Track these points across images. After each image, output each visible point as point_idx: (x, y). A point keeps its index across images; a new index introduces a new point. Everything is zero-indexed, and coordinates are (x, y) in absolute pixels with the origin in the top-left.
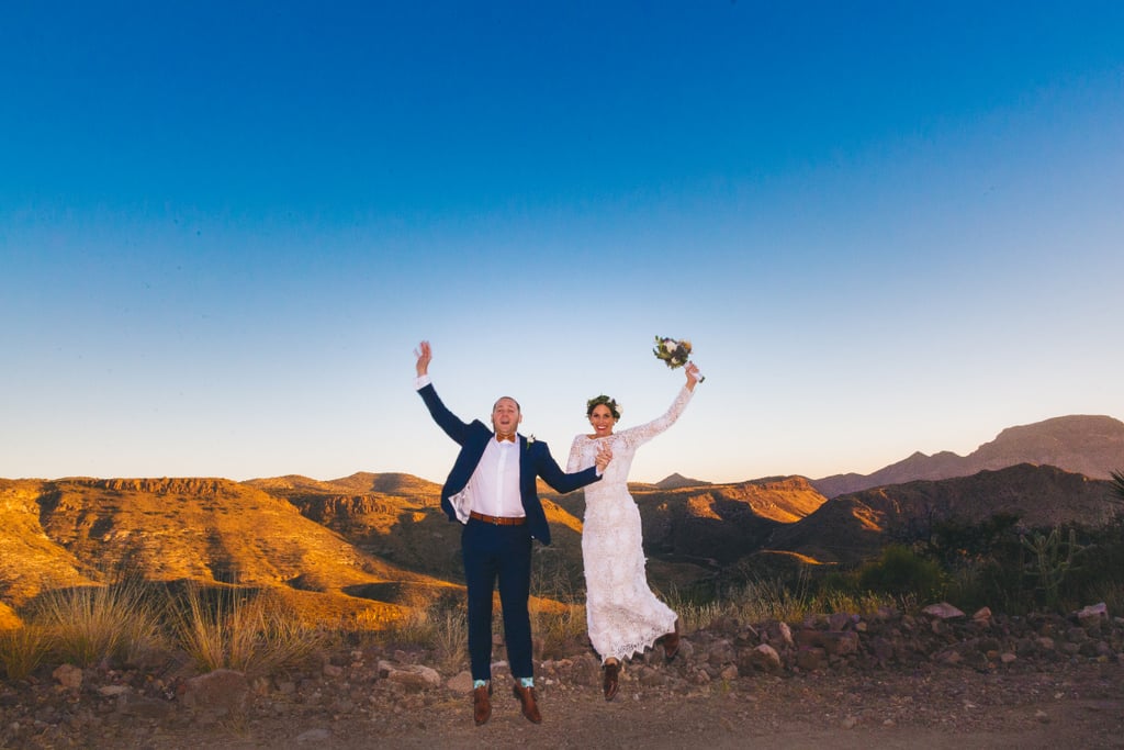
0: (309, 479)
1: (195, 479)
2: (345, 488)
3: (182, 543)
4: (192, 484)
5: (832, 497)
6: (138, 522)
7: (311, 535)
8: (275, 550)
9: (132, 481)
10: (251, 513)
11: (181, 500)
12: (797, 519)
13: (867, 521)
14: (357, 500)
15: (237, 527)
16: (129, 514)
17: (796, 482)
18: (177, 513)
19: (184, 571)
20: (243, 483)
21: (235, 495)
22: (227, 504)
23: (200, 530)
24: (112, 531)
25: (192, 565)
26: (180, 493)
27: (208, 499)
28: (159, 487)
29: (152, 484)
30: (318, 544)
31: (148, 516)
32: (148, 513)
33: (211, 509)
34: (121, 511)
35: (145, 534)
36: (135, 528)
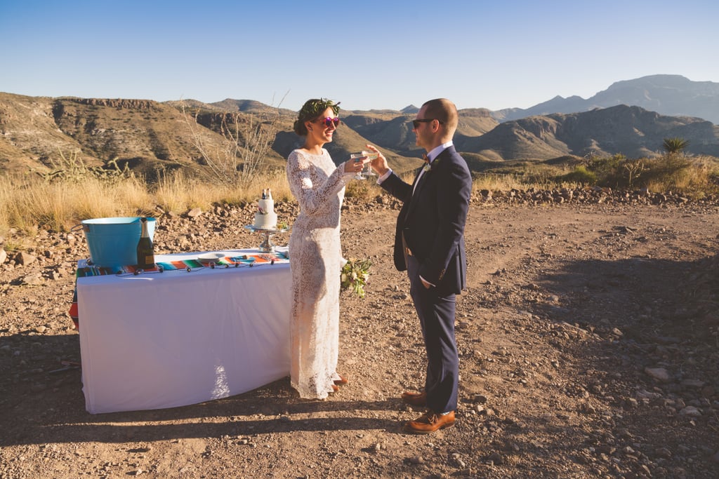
0: (199, 102)
1: (137, 101)
2: (220, 108)
3: (135, 137)
4: (135, 103)
5: (502, 122)
6: (109, 124)
7: (205, 134)
8: (186, 143)
9: (101, 101)
10: (170, 121)
11: (130, 112)
12: (480, 134)
13: (521, 137)
14: (229, 115)
15: (164, 129)
16: (103, 120)
17: (483, 113)
18: (129, 119)
19: (139, 153)
20: (162, 103)
21: (160, 110)
22: (156, 115)
23: (144, 130)
24: (96, 129)
25: (142, 150)
26: (129, 108)
27: (145, 112)
28: (117, 104)
29: (112, 103)
30: (209, 140)
31: (114, 121)
32: (114, 119)
33: (148, 118)
34: (98, 118)
35: (114, 131)
36: (108, 128)
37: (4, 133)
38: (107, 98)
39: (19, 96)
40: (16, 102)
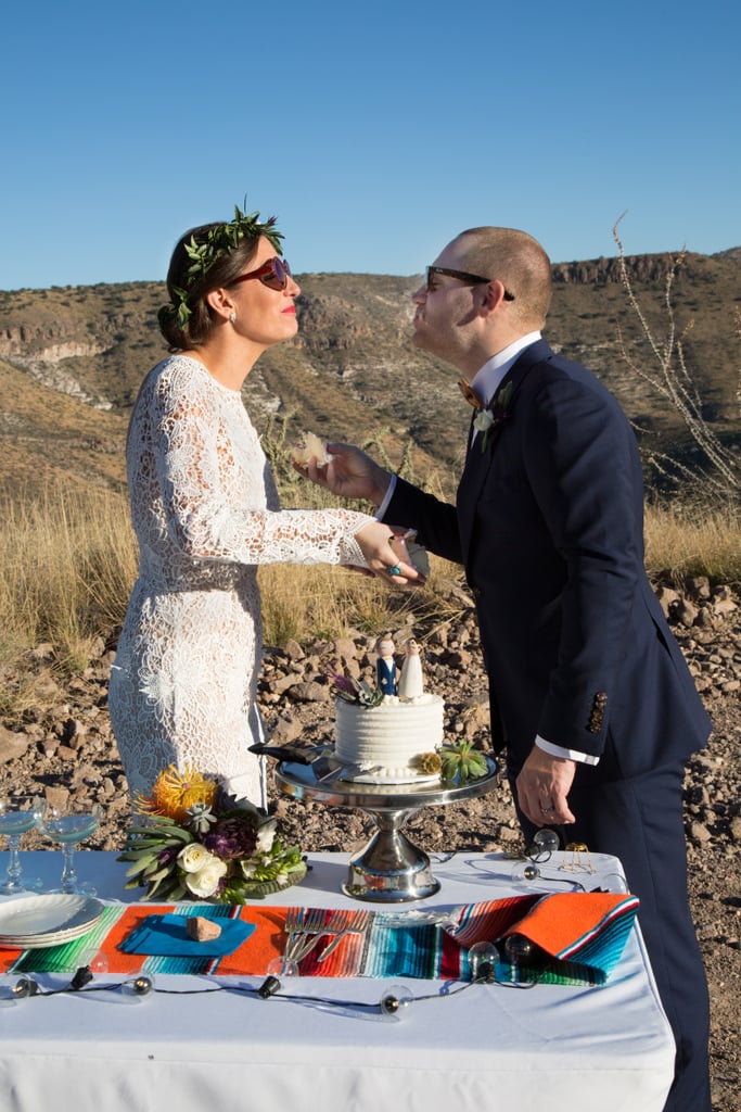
1: (646, 257)
3: (635, 361)
4: (641, 265)
6: (573, 330)
15: (715, 332)
16: (558, 320)
19: (643, 404)
20: (716, 257)
21: (708, 278)
22: (696, 293)
25: (652, 395)
28: (595, 273)
29: (584, 271)
31: (585, 321)
32: (584, 317)
33: (673, 305)
35: (583, 348)
36: (569, 340)
37: (341, 373)
38: (571, 260)
39: (378, 277)
40: (371, 294)
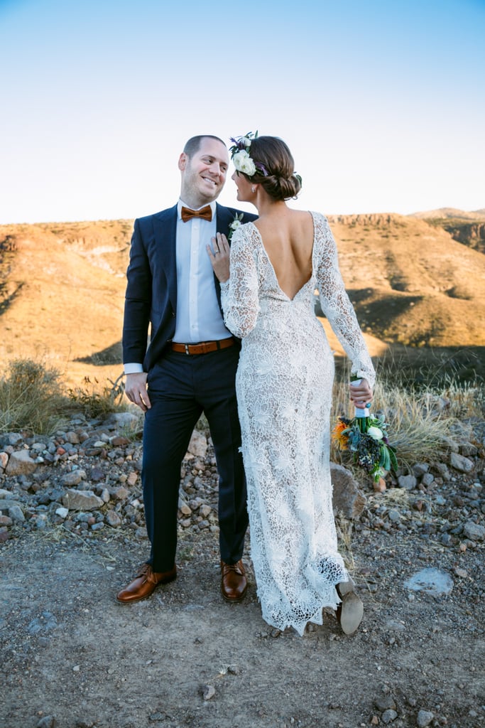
0: (459, 210)
1: (375, 215)
3: (367, 262)
4: (372, 218)
7: (461, 255)
8: (433, 267)
9: (332, 217)
10: (414, 238)
11: (366, 230)
15: (406, 250)
18: (363, 240)
19: (369, 282)
20: (408, 216)
21: (403, 225)
23: (379, 253)
26: (365, 225)
27: (384, 229)
28: (350, 221)
29: (345, 219)
30: (466, 262)
33: (387, 237)
38: (339, 214)
